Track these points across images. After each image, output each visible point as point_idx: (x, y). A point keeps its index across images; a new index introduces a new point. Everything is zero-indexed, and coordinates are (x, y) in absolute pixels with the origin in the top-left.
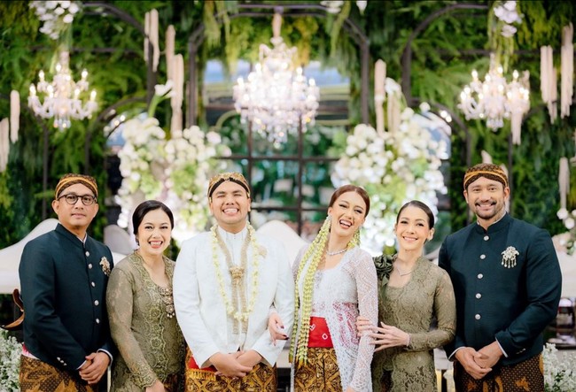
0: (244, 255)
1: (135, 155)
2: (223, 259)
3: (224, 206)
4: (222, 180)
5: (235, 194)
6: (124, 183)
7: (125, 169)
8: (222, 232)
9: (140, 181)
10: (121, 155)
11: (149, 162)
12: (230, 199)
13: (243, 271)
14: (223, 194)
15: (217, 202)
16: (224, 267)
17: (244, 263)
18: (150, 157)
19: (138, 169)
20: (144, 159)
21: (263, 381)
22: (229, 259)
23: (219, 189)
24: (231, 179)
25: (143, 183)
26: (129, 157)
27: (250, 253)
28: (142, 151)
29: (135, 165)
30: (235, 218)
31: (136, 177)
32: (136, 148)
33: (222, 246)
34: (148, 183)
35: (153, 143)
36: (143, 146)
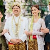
0: (18, 21)
1: (8, 5)
2: (14, 22)
3: (15, 11)
4: (15, 6)
5: (17, 8)
6: (6, 10)
7: (6, 8)
8: (14, 16)
9: (9, 10)
10: (5, 5)
11: (11, 6)
12: (16, 9)
13: (18, 24)
14: (15, 9)
15: (14, 10)
16: (14, 23)
17: (18, 23)
18: (11, 5)
19: (9, 8)
20: (10, 5)
21: (23, 46)
22: (15, 22)
23: (14, 8)
24: (16, 6)
25: (10, 10)
26: (7, 5)
27: (20, 20)
28: (9, 4)
29: (8, 7)
30: (17, 13)
31: (8, 9)
32: (8, 4)
33: (14, 19)
34: (11, 10)
35: (11, 2)
36: (10, 3)
